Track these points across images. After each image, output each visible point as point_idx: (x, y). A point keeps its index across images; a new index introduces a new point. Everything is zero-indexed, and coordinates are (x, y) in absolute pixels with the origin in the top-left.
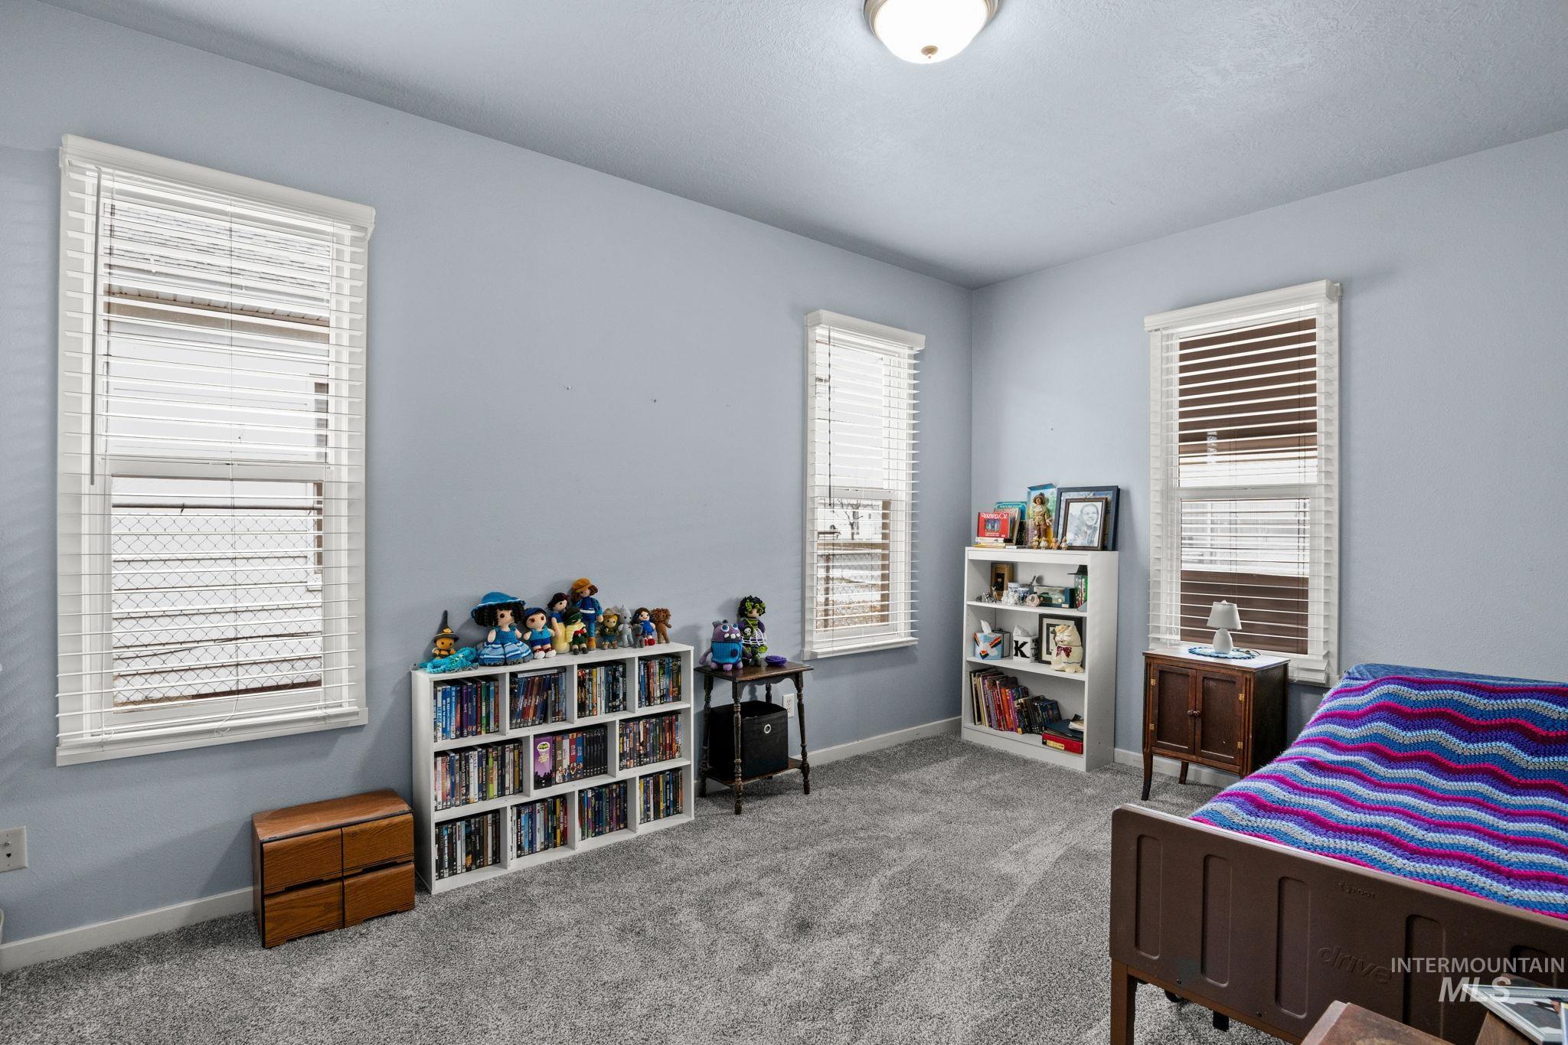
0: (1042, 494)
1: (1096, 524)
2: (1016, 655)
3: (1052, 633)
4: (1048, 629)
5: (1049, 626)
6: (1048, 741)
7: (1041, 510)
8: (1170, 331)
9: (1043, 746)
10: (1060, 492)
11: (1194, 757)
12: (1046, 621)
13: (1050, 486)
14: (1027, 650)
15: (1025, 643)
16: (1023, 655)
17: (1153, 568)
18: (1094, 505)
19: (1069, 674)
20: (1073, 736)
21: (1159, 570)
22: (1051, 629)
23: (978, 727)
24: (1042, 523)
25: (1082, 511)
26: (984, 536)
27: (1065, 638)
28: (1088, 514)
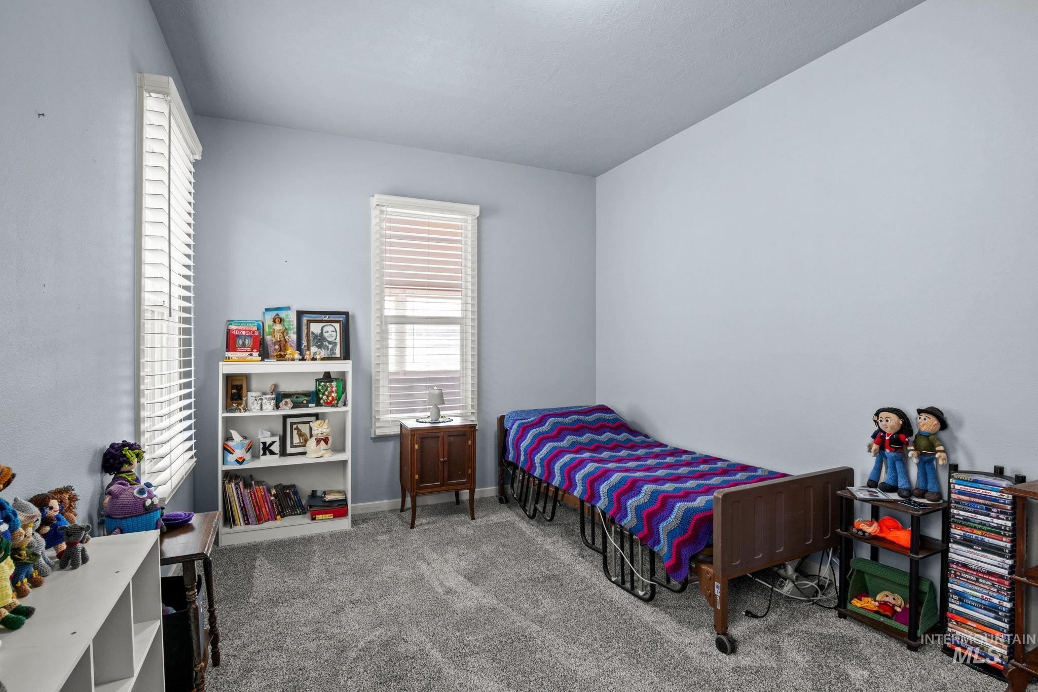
0: (277, 315)
1: (335, 340)
2: (264, 454)
3: (295, 429)
4: (291, 427)
5: (292, 424)
6: (317, 516)
7: (282, 328)
8: (384, 209)
9: (313, 522)
10: (300, 314)
11: (444, 487)
12: (289, 421)
13: (288, 308)
14: (276, 448)
15: (273, 443)
16: (272, 453)
17: (374, 372)
18: (331, 325)
19: (329, 457)
20: (338, 505)
21: (379, 372)
22: (295, 426)
23: (235, 529)
24: (282, 339)
25: (322, 330)
26: (234, 350)
27: (324, 430)
28: (328, 332)
